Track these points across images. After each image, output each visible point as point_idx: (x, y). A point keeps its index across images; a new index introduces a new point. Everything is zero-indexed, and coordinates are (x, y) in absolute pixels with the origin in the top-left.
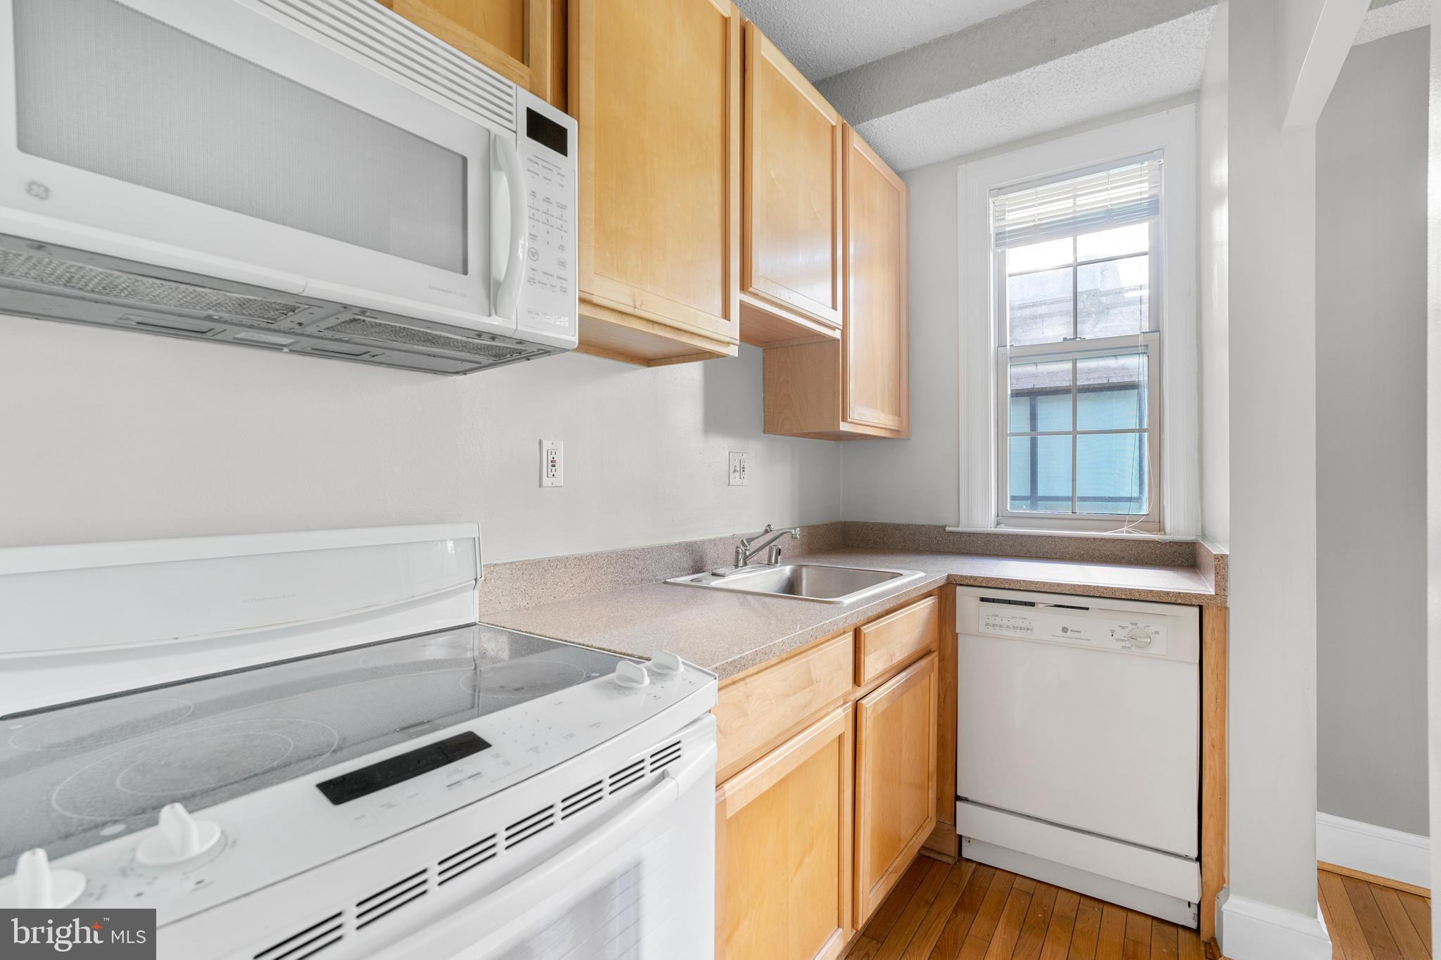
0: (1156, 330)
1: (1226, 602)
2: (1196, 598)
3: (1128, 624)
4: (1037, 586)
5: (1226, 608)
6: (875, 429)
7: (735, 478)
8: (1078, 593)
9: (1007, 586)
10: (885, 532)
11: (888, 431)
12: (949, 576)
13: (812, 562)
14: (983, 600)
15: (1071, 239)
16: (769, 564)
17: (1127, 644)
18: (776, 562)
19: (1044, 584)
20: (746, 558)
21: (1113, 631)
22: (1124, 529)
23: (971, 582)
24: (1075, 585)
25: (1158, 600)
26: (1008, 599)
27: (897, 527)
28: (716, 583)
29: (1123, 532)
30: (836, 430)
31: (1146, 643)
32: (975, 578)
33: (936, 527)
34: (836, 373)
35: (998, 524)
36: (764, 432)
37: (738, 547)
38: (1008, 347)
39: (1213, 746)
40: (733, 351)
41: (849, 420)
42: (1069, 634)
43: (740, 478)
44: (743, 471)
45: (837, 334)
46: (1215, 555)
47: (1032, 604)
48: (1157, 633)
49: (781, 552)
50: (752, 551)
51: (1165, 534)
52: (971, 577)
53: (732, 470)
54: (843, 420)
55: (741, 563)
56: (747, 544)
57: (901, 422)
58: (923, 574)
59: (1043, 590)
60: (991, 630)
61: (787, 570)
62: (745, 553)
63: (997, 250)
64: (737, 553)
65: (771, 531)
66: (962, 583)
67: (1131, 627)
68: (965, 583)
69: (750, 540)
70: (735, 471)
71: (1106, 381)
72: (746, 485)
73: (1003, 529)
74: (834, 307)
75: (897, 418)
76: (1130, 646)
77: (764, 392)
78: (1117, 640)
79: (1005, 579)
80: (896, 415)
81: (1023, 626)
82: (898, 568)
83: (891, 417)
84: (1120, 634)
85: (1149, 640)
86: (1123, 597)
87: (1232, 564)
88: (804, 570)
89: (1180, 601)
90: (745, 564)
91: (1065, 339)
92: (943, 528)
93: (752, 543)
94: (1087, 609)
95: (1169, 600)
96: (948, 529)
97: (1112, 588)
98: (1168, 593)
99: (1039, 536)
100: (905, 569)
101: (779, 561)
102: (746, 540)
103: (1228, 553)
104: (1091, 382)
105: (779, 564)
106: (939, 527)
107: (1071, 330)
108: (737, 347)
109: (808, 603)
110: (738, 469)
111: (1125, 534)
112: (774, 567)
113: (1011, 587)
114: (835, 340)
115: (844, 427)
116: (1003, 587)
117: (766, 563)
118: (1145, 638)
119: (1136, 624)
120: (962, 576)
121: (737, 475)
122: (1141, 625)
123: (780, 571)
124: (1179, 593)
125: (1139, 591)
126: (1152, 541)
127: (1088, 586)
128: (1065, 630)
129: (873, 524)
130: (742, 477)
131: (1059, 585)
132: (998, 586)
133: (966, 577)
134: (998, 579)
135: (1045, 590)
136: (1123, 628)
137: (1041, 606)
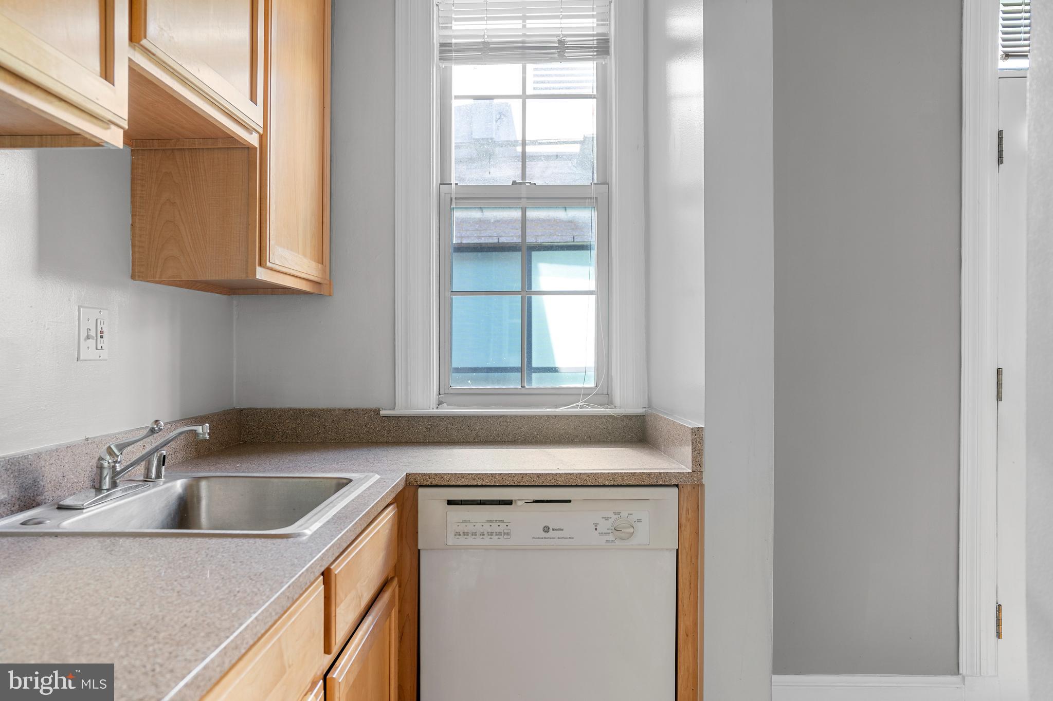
0: (604, 181)
1: (701, 479)
2: (675, 477)
3: (611, 514)
4: (515, 479)
5: (702, 485)
6: (293, 278)
7: (88, 350)
8: (560, 483)
9: (480, 483)
10: (298, 421)
11: (308, 283)
12: (408, 475)
13: (210, 471)
14: (450, 502)
15: (518, 67)
16: (147, 479)
17: (611, 537)
18: (158, 476)
19: (523, 475)
20: (115, 474)
21: (596, 524)
22: (579, 404)
23: (437, 482)
24: (556, 474)
25: (640, 483)
26: (480, 499)
27: (313, 413)
28: (70, 523)
29: (576, 407)
30: (251, 278)
31: (628, 533)
32: (441, 476)
33: (366, 411)
34: (250, 195)
35: (440, 403)
36: (133, 277)
37: (101, 459)
38: (454, 186)
39: (687, 635)
40: (115, 138)
41: (268, 264)
42: (552, 533)
43: (96, 349)
44: (102, 337)
45: (253, 140)
46: (692, 429)
47: (509, 503)
48: (639, 520)
49: (166, 460)
50: (125, 464)
51: (615, 407)
52: (436, 474)
53: (83, 335)
54: (260, 265)
55: (107, 484)
56: (118, 453)
57: (324, 271)
58: (377, 477)
59: (521, 484)
60: (462, 541)
61: (179, 486)
62: (114, 467)
63: (440, 64)
64: (101, 468)
65: (160, 430)
66: (425, 483)
67: (614, 517)
68: (428, 483)
69: (121, 447)
70: (88, 337)
71: (496, 241)
72: (106, 360)
73: (446, 410)
74: (253, 98)
75: (320, 266)
76: (613, 539)
77: (133, 216)
78: (601, 534)
79: (477, 474)
80: (318, 263)
81: (498, 530)
82: (341, 471)
83: (314, 264)
84: (604, 526)
85: (632, 530)
86: (607, 483)
87: (707, 436)
88: (203, 484)
89: (661, 482)
90: (114, 485)
91: (514, 183)
92: (377, 411)
93: (125, 451)
94: (569, 501)
95: (653, 482)
96: (382, 413)
97: (596, 474)
98: (650, 474)
99: (489, 417)
100: (356, 471)
101: (163, 473)
102: (117, 446)
103: (703, 426)
104: (482, 241)
105: (163, 479)
106: (370, 410)
107: (519, 172)
108: (121, 131)
109: (251, 541)
110: (93, 333)
111: (579, 410)
112: (154, 487)
113: (484, 483)
114: (249, 149)
115: (262, 275)
116: (475, 484)
117: (142, 478)
118: (628, 528)
119: (619, 513)
120: (424, 474)
121: (91, 342)
122: (624, 514)
123: (167, 489)
124: (660, 473)
125: (622, 475)
126: (605, 416)
127: (571, 474)
128: (546, 529)
129: (283, 410)
130: (99, 347)
131: (539, 475)
132: (470, 484)
133: (430, 475)
134: (469, 474)
135: (524, 484)
136: (607, 519)
137: (520, 503)
